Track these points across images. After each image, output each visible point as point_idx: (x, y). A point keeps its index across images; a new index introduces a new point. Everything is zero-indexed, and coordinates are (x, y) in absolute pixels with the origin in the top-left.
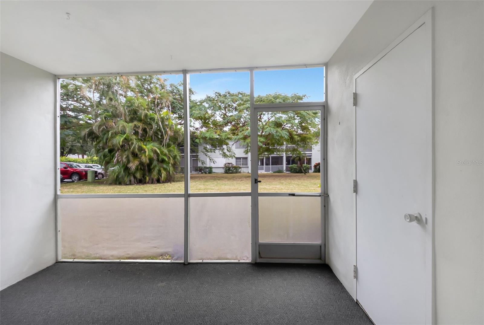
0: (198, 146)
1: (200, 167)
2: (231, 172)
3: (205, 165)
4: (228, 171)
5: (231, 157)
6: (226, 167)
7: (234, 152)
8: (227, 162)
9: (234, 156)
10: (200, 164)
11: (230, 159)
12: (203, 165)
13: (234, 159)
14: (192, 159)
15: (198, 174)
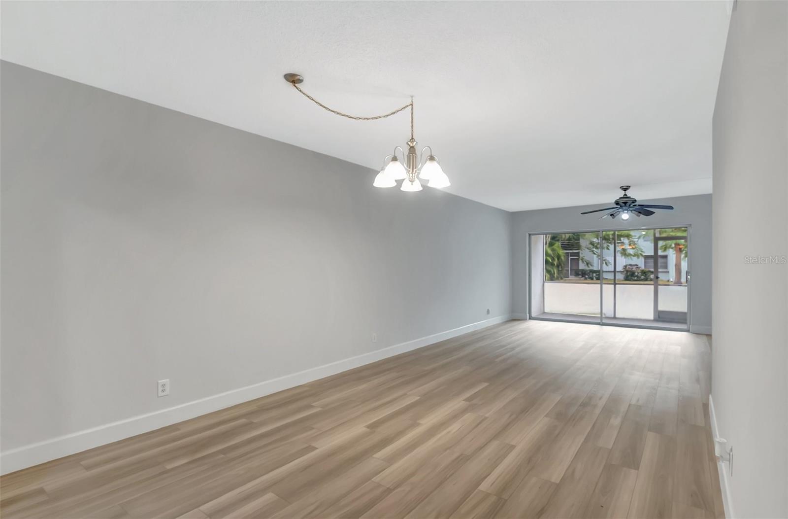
0: (579, 240)
1: (583, 270)
2: (636, 278)
3: (591, 268)
4: (630, 277)
5: (636, 255)
6: (627, 271)
7: (642, 248)
8: (628, 263)
9: (642, 255)
10: (582, 266)
11: (635, 258)
12: (588, 267)
13: (642, 260)
14: (570, 258)
15: (579, 280)
